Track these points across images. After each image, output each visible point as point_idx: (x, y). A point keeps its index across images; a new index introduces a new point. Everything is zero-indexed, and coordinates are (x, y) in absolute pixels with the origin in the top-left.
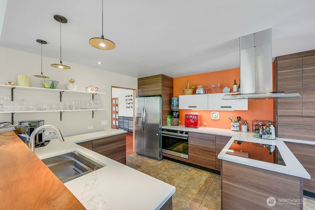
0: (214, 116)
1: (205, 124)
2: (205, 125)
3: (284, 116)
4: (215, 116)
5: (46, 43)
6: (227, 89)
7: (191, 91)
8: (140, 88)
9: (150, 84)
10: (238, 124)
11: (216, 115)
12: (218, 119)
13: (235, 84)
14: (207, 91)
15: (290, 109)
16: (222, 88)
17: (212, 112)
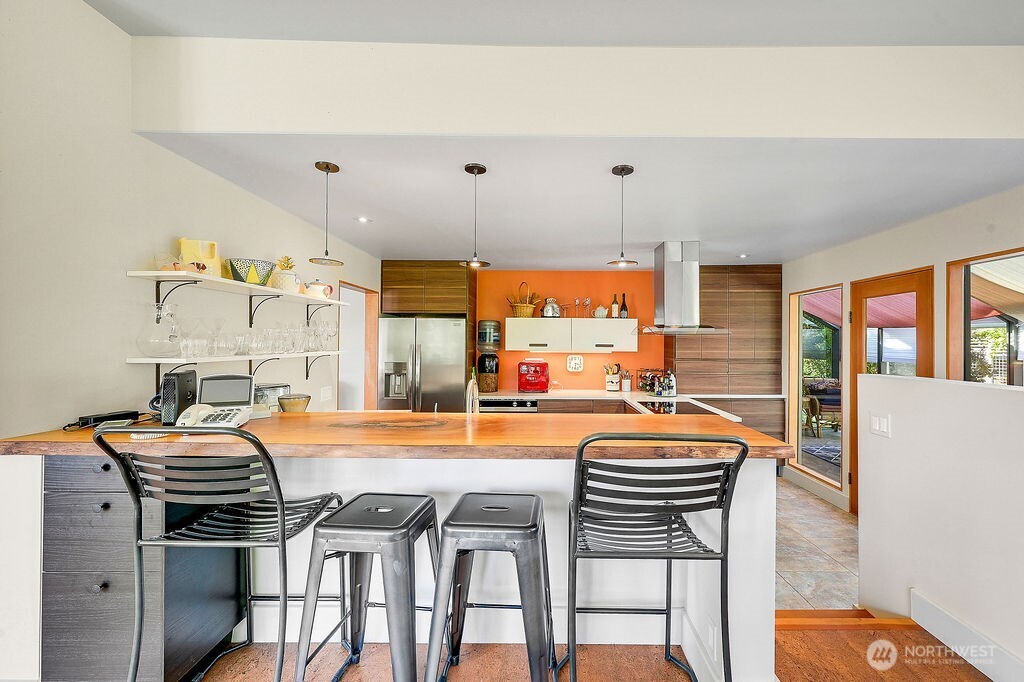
0: (573, 365)
1: (556, 382)
2: (554, 385)
3: (683, 359)
4: (575, 364)
5: (336, 169)
6: (602, 311)
7: (530, 309)
8: (391, 291)
9: (429, 283)
10: (616, 378)
11: (578, 361)
12: (580, 370)
13: (615, 302)
14: (565, 311)
15: (690, 349)
16: (594, 306)
17: (570, 357)
